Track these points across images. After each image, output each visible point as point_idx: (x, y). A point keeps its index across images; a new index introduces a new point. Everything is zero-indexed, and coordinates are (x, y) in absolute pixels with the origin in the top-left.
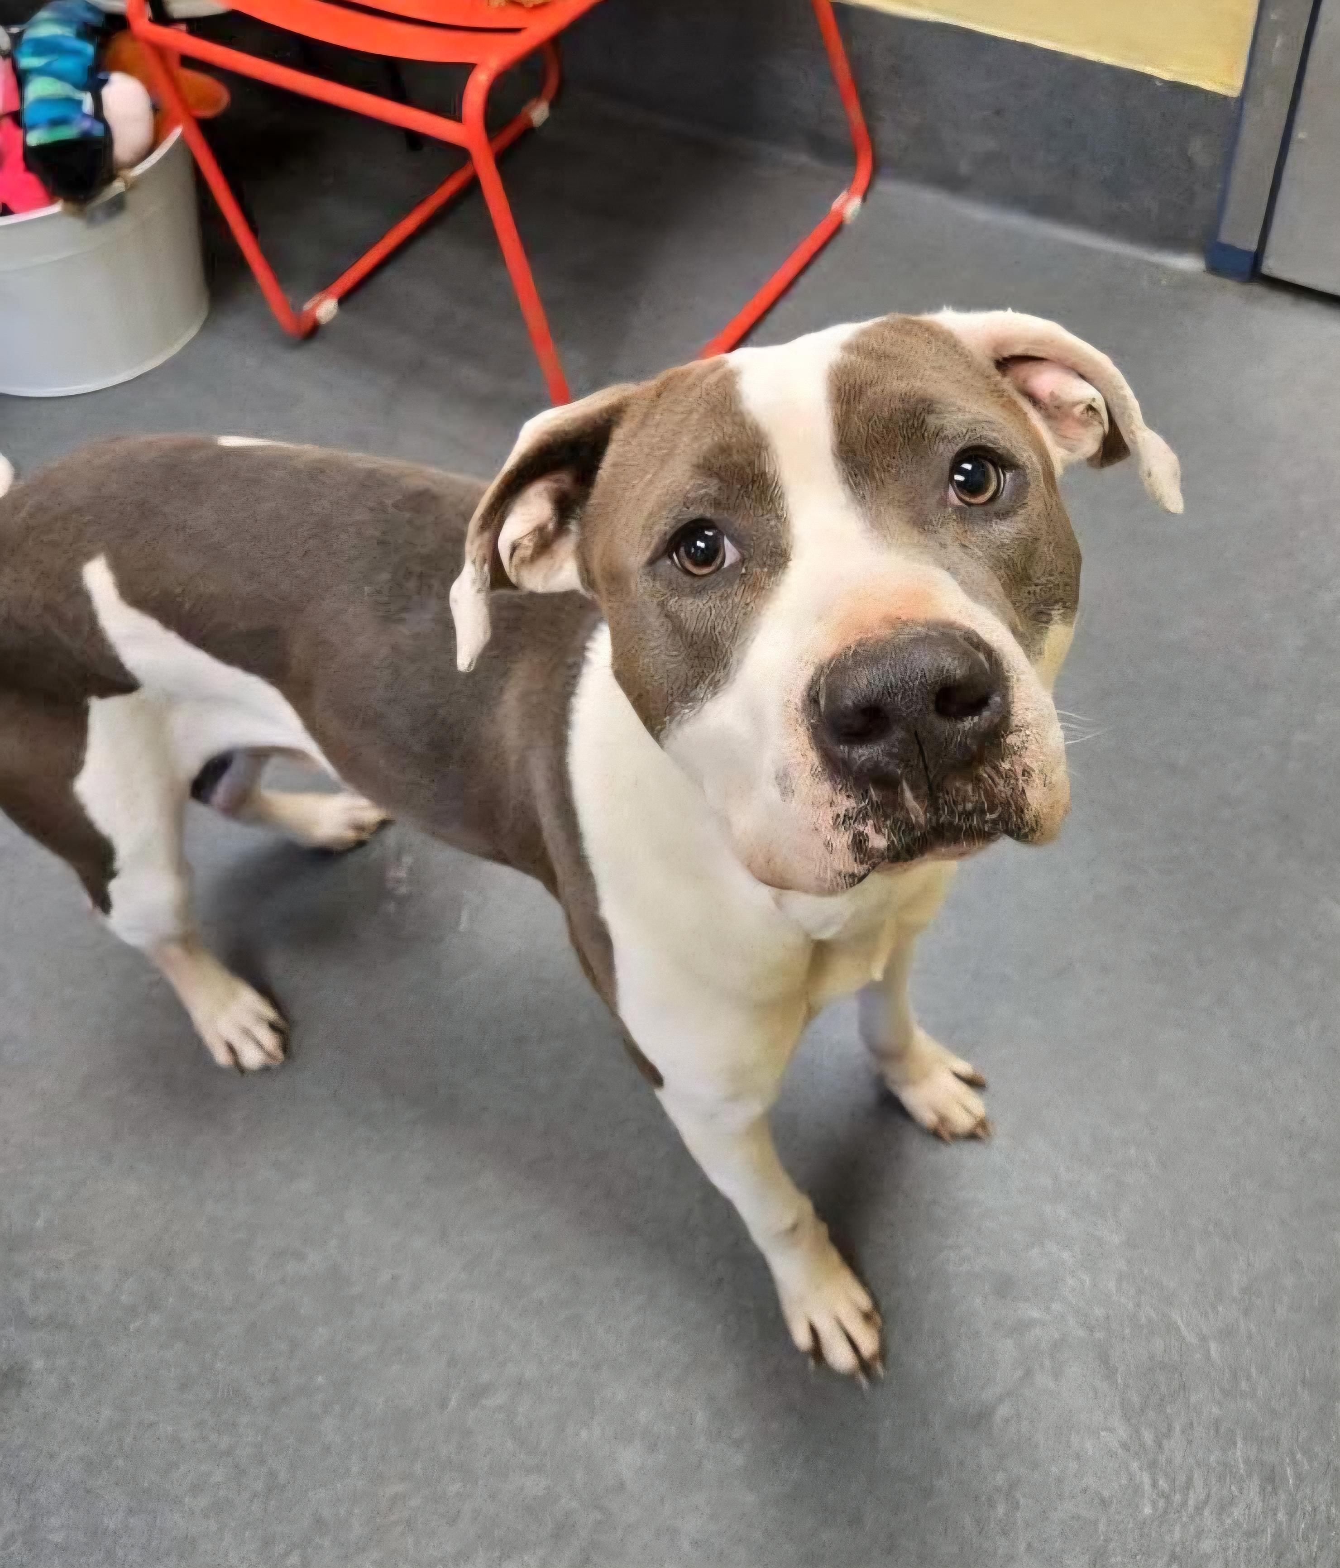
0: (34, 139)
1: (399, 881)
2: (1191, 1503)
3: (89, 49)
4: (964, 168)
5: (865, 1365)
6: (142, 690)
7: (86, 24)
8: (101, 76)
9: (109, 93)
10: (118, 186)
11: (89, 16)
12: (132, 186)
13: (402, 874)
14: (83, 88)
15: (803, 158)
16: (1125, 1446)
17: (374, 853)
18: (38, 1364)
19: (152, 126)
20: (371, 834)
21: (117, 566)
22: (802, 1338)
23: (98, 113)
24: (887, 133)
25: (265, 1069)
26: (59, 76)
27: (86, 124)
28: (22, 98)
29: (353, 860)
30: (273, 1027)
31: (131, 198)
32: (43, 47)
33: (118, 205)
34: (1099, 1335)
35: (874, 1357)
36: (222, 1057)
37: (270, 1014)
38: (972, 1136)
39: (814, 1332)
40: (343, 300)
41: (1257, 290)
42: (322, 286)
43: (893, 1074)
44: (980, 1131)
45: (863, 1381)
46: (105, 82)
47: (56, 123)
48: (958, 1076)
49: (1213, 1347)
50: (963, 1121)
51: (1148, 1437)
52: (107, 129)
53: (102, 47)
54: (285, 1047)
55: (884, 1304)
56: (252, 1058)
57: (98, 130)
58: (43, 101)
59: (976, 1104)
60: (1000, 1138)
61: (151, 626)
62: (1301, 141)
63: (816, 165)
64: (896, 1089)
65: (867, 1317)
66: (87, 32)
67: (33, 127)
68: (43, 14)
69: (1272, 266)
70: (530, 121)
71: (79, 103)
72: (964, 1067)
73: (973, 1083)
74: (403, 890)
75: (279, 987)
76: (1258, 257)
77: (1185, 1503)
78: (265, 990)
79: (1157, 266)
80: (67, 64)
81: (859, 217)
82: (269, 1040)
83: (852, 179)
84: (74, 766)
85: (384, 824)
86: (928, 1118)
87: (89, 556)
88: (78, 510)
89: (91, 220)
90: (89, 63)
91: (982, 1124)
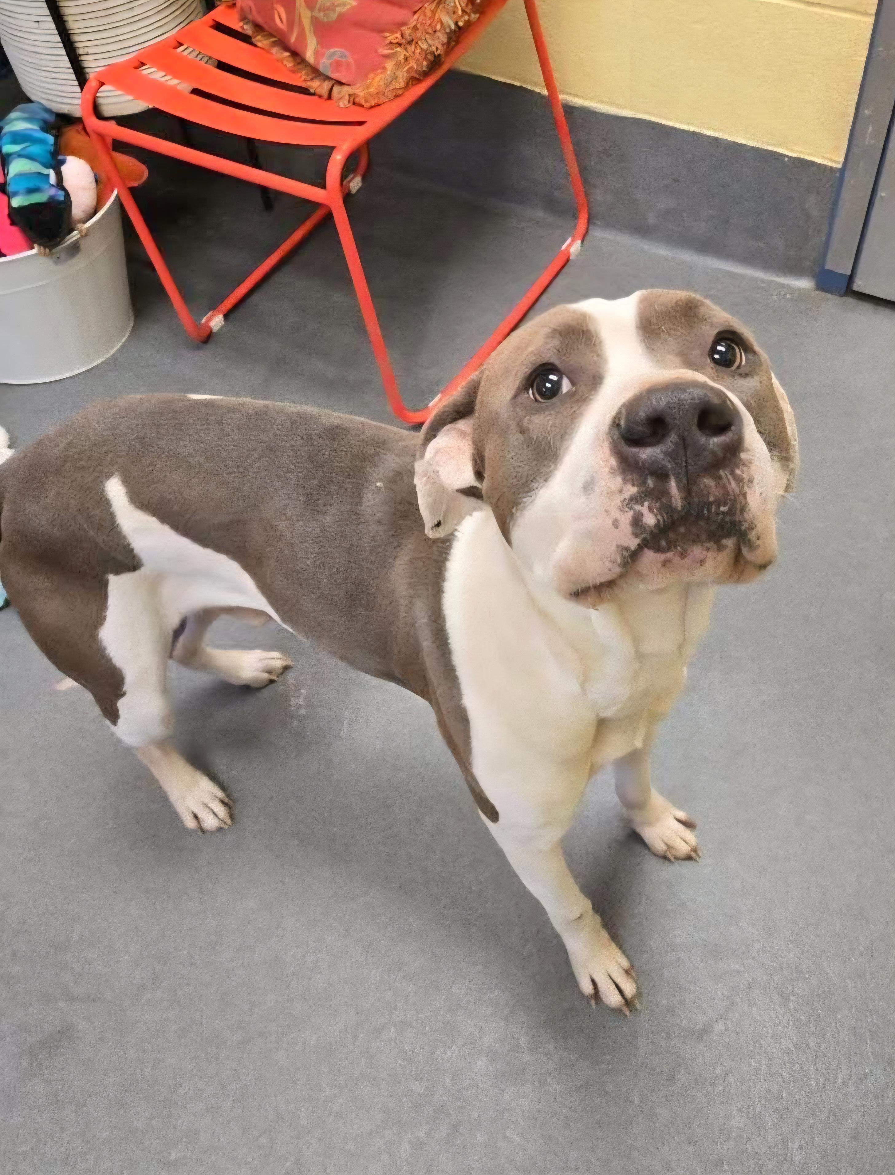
0: (16, 203)
1: (300, 707)
2: (840, 1080)
3: (50, 139)
4: (651, 220)
5: (628, 1003)
6: (143, 569)
7: (45, 122)
8: (60, 157)
9: (65, 169)
10: (75, 235)
11: (46, 116)
12: (85, 235)
13: (301, 702)
14: (47, 166)
15: (539, 214)
16: (796, 1047)
17: (281, 688)
18: (82, 1025)
19: (95, 194)
20: (279, 676)
21: (127, 482)
22: (587, 988)
23: (60, 184)
24: (598, 196)
25: (220, 829)
26: (30, 158)
27: (53, 191)
28: (5, 175)
29: (266, 693)
30: (223, 802)
31: (83, 244)
32: (18, 138)
33: (75, 248)
34: (778, 978)
35: (633, 997)
36: (190, 823)
37: (220, 794)
38: (689, 858)
39: (594, 983)
40: (226, 316)
41: (851, 301)
42: (213, 307)
43: (637, 817)
44: (694, 855)
45: (626, 1011)
46: (63, 162)
47: (31, 191)
48: (678, 820)
49: (849, 983)
50: (683, 849)
51: (811, 1042)
52: (67, 195)
53: (57, 137)
54: (231, 816)
55: (636, 964)
56: (210, 822)
57: (60, 196)
58: (20, 175)
59: (690, 836)
60: (705, 861)
61: (152, 522)
62: (882, 197)
63: (550, 219)
64: (639, 830)
65: (627, 972)
66: (47, 127)
67: (15, 194)
68: (13, 115)
69: (859, 285)
70: (349, 189)
71: (48, 176)
72: (682, 815)
73: (688, 824)
74: (302, 712)
75: (223, 777)
76: (851, 279)
77: (836, 1080)
78: (214, 778)
79: (783, 286)
80: (35, 149)
81: (580, 254)
82: (221, 811)
83: (575, 227)
84: (100, 620)
85: (286, 669)
86: (660, 846)
87: (109, 476)
88: (97, 445)
89: (58, 260)
90: (52, 148)
91: (695, 850)
